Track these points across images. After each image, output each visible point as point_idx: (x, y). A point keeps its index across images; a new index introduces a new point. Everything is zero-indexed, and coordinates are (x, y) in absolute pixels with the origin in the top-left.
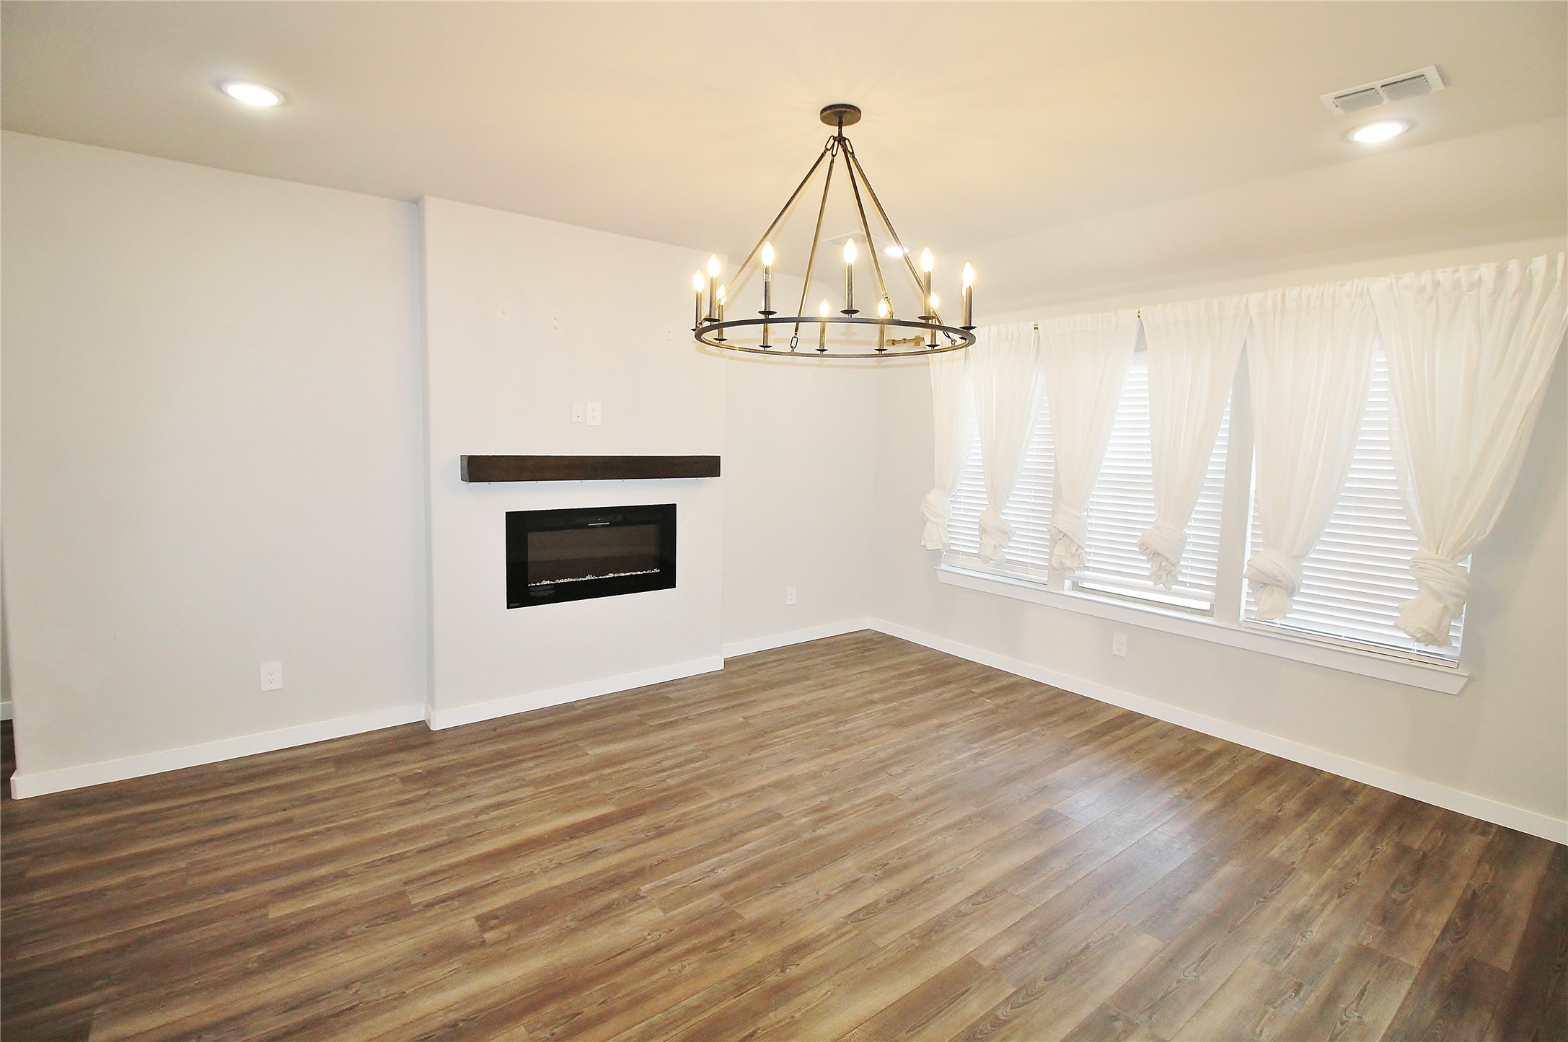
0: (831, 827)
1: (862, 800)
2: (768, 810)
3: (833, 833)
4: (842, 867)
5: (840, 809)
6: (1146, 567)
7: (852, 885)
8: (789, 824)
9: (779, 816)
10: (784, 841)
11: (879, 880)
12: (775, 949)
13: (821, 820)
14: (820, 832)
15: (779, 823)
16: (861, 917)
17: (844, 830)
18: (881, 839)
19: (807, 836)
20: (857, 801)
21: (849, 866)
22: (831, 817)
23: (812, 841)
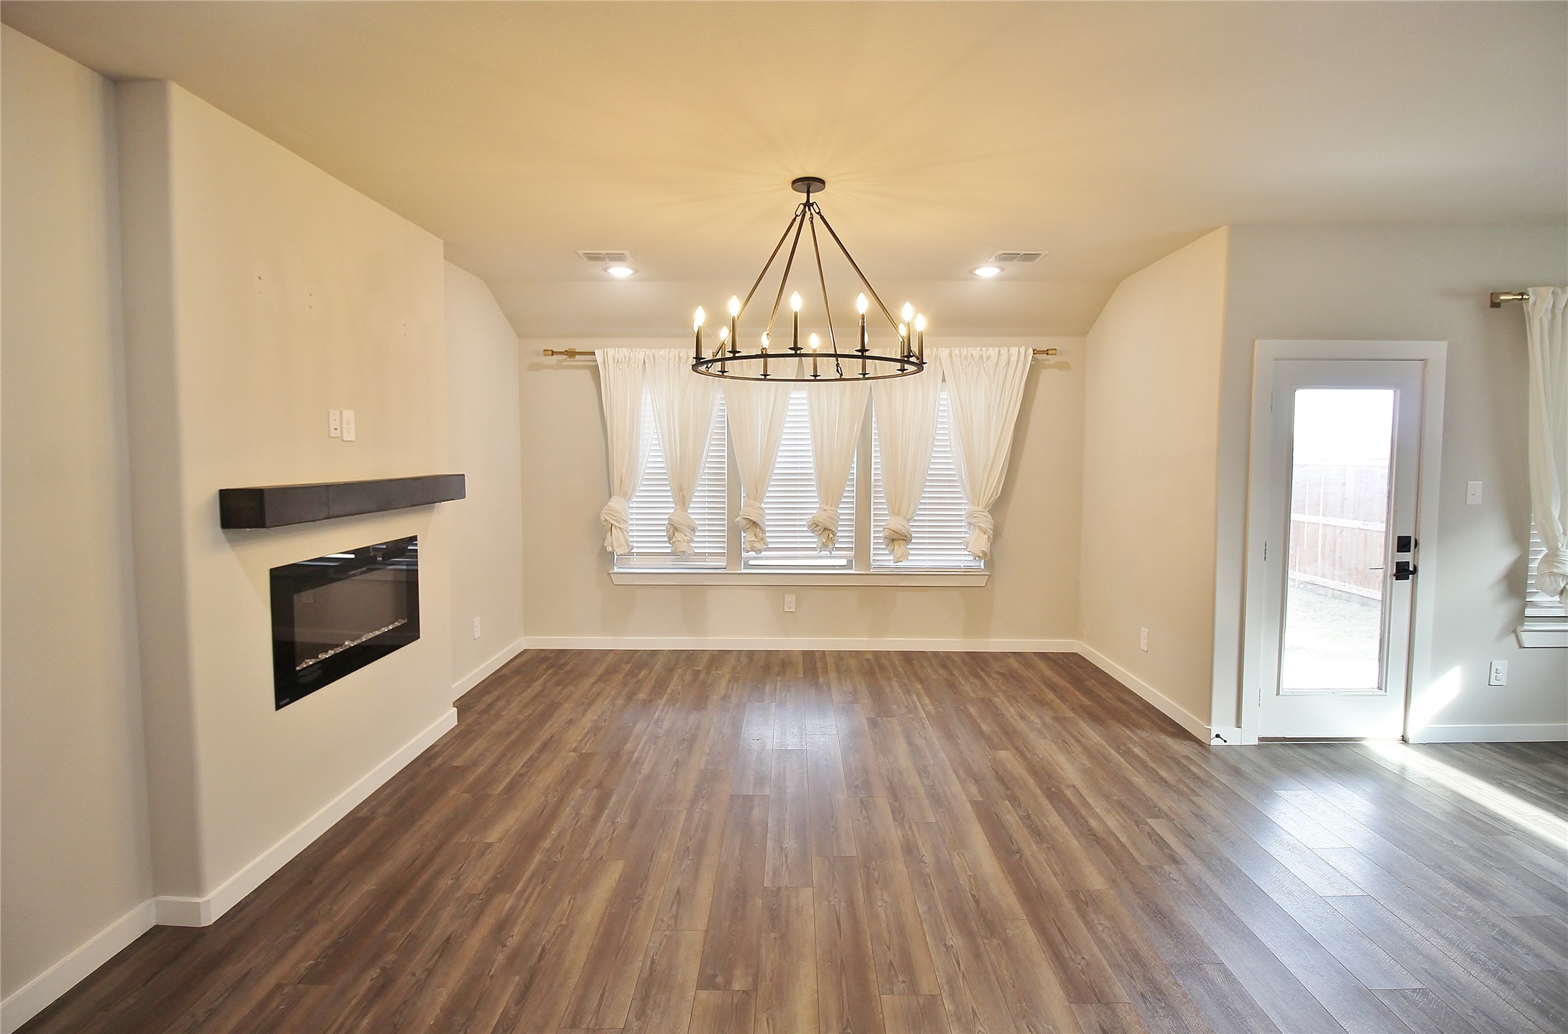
6: (814, 541)
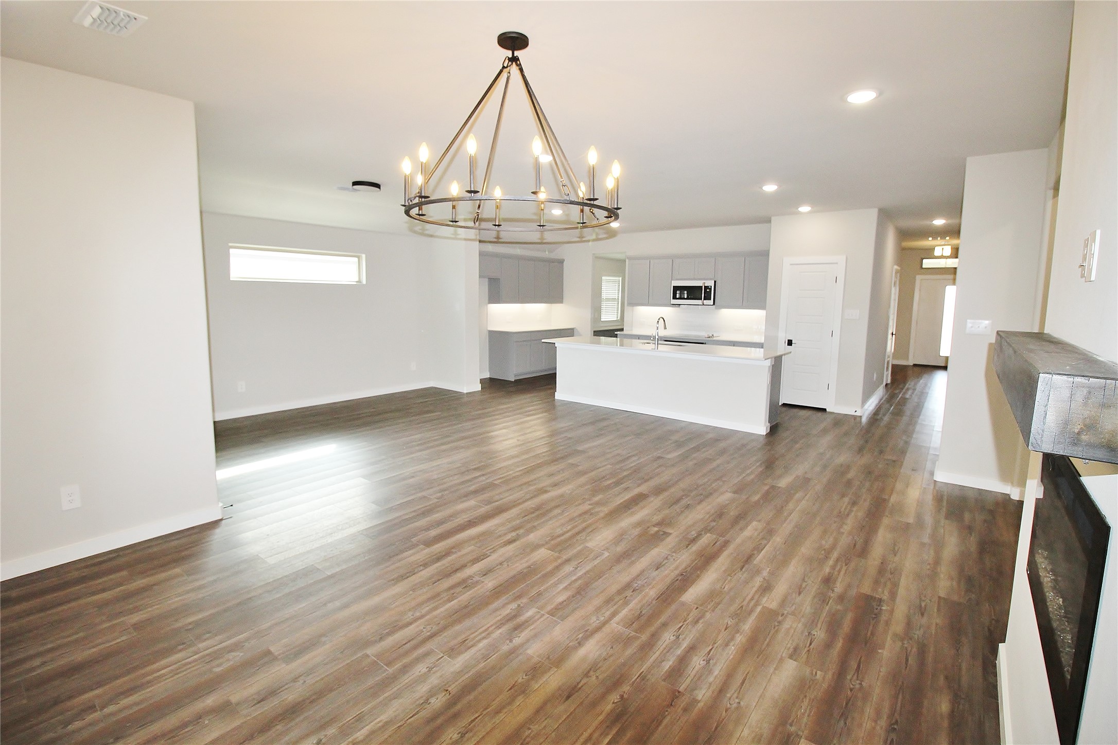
0: (507, 611)
1: (481, 645)
2: (563, 618)
3: (504, 606)
4: (494, 582)
5: (500, 631)
7: (486, 573)
8: (541, 608)
9: (552, 613)
10: (540, 594)
11: (470, 577)
12: (523, 541)
13: (515, 616)
14: (514, 606)
15: (549, 608)
16: (482, 557)
17: (496, 610)
18: (466, 607)
19: (524, 600)
20: (485, 642)
21: (490, 583)
22: (508, 620)
23: (519, 597)
